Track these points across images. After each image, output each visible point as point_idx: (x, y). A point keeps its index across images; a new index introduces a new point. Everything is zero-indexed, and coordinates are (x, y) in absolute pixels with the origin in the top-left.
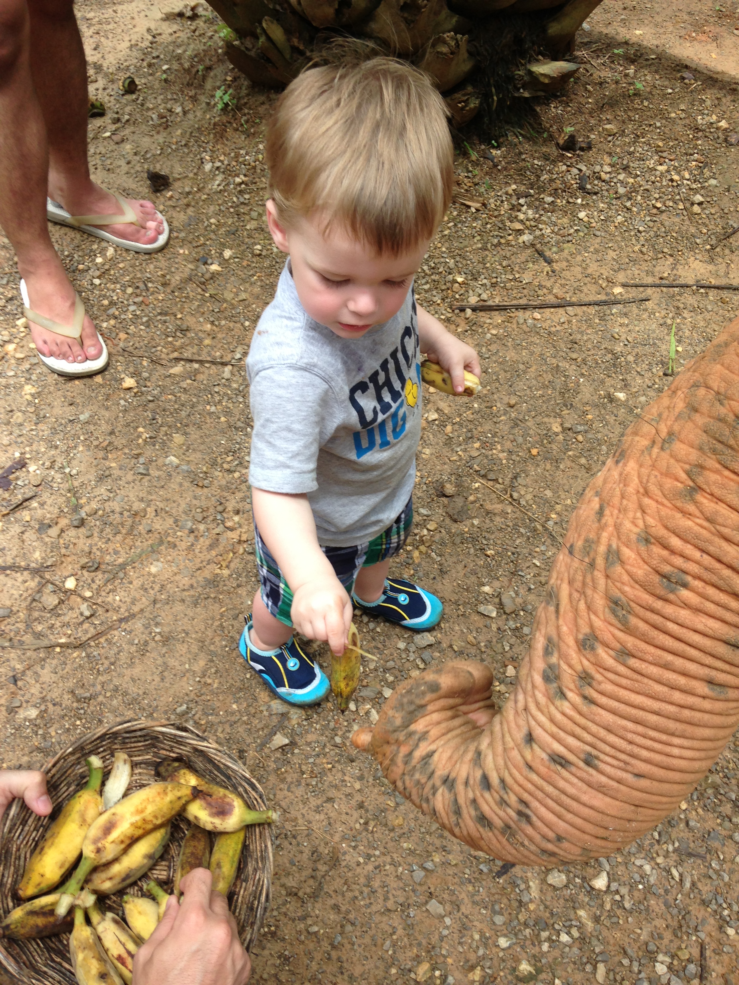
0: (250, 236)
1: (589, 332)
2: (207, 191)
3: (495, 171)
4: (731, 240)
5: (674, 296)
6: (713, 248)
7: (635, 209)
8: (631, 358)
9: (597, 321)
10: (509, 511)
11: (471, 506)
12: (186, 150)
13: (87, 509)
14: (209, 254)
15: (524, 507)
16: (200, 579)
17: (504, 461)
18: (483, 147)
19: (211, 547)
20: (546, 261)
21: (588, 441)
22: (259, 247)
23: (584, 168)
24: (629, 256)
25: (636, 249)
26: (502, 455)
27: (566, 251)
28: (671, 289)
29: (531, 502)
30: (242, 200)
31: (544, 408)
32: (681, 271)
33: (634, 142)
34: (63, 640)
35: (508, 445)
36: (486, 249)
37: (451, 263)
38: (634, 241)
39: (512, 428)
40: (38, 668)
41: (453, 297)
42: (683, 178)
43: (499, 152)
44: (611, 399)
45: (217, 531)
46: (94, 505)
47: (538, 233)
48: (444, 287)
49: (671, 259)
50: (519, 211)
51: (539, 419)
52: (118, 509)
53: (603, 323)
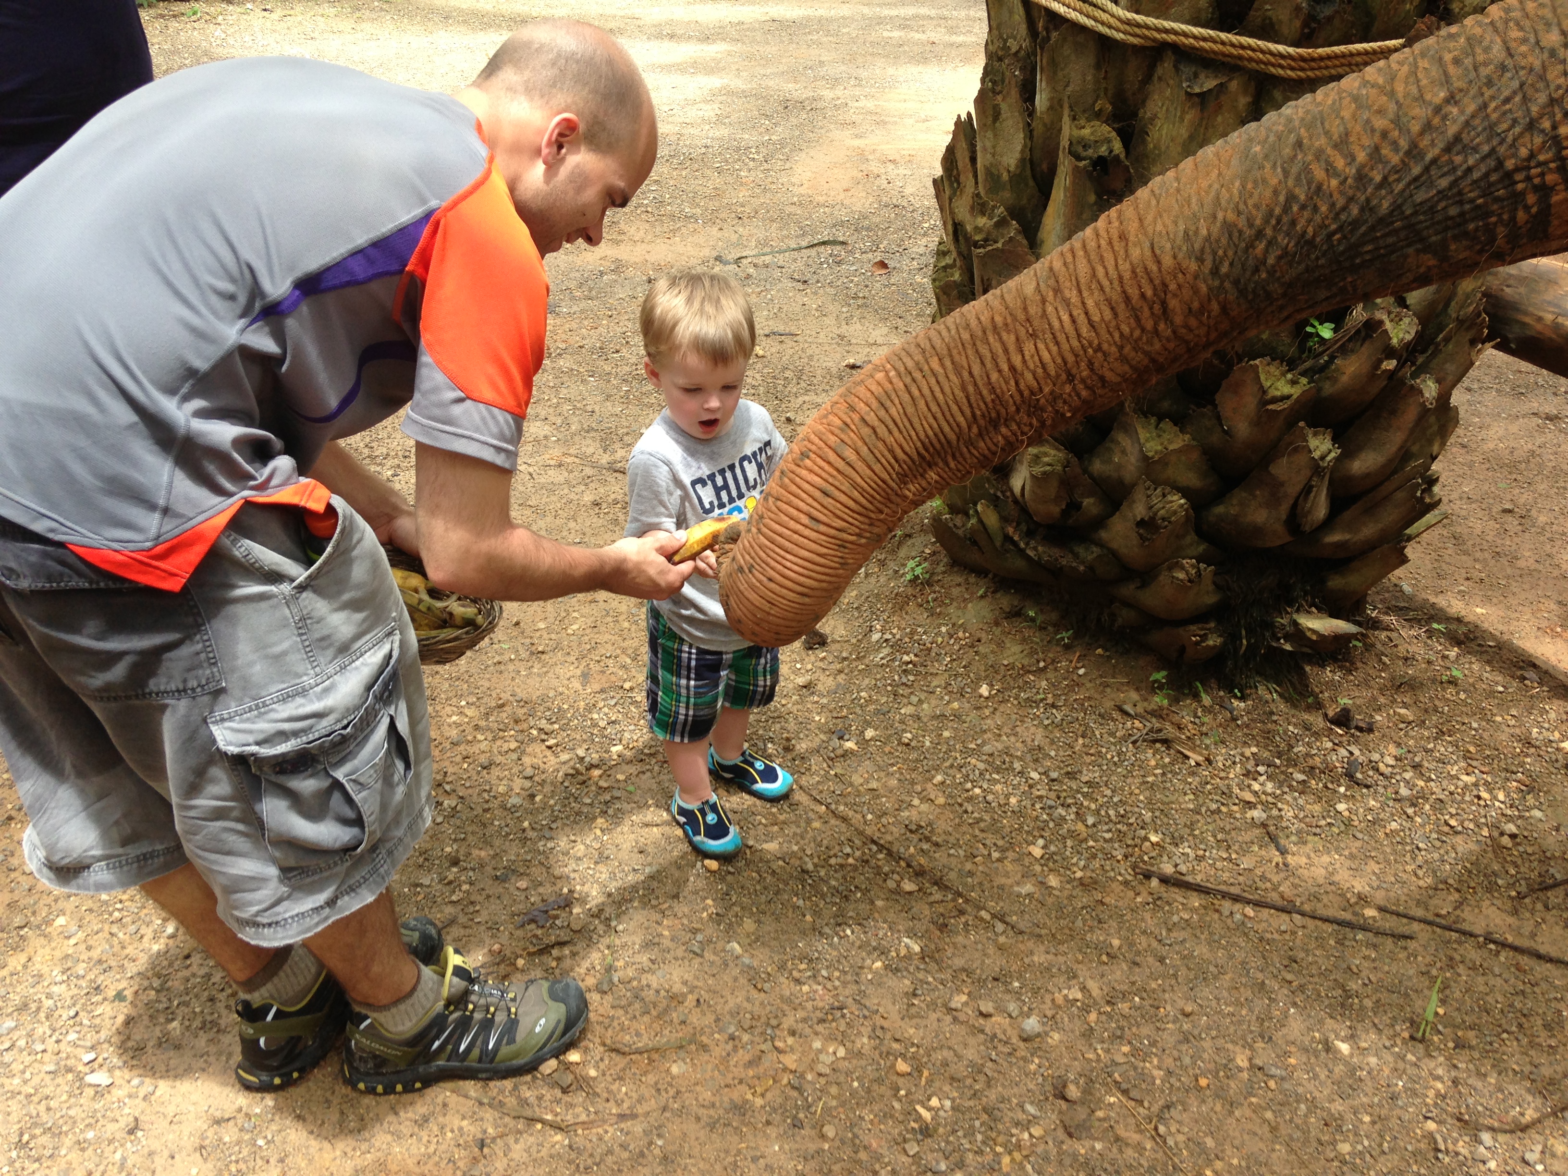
0: (902, 722)
1: (1317, 953)
2: (867, 661)
3: (1233, 725)
4: (1549, 894)
5: (1449, 942)
6: (1520, 896)
7: (1418, 820)
8: (1368, 1003)
9: (1332, 942)
10: (1148, 1147)
11: (1097, 1124)
12: (856, 614)
13: (620, 974)
14: (848, 728)
15: (1171, 1148)
16: (726, 1099)
17: (1158, 1082)
18: (1222, 693)
19: (750, 1064)
20: (1278, 849)
21: (1283, 1091)
22: (909, 735)
23: (1357, 752)
24: (1396, 875)
25: (1409, 868)
26: (1157, 1073)
27: (1310, 845)
28: (1447, 933)
29: (1182, 1146)
30: (904, 680)
31: (1232, 1030)
32: (1467, 913)
33: (1436, 739)
34: (549, 1117)
35: (1169, 1062)
36: (1199, 813)
37: (1148, 816)
38: (1408, 858)
39: (1180, 1042)
40: (511, 1140)
41: (1141, 857)
42: (1495, 798)
43: (1242, 705)
44: (1328, 1048)
45: (763, 1047)
46: (630, 973)
47: (1275, 812)
48: (1130, 842)
49: (1457, 895)
50: (1255, 779)
51: (1220, 1042)
52: (655, 985)
53: (1340, 948)
